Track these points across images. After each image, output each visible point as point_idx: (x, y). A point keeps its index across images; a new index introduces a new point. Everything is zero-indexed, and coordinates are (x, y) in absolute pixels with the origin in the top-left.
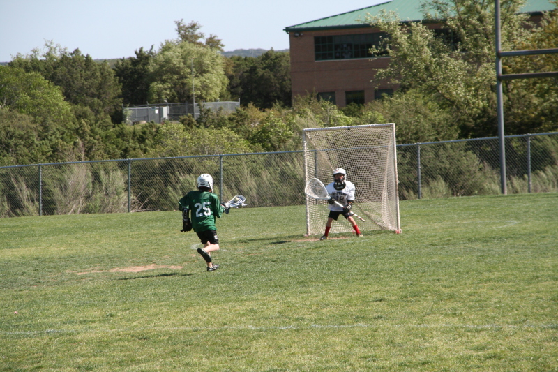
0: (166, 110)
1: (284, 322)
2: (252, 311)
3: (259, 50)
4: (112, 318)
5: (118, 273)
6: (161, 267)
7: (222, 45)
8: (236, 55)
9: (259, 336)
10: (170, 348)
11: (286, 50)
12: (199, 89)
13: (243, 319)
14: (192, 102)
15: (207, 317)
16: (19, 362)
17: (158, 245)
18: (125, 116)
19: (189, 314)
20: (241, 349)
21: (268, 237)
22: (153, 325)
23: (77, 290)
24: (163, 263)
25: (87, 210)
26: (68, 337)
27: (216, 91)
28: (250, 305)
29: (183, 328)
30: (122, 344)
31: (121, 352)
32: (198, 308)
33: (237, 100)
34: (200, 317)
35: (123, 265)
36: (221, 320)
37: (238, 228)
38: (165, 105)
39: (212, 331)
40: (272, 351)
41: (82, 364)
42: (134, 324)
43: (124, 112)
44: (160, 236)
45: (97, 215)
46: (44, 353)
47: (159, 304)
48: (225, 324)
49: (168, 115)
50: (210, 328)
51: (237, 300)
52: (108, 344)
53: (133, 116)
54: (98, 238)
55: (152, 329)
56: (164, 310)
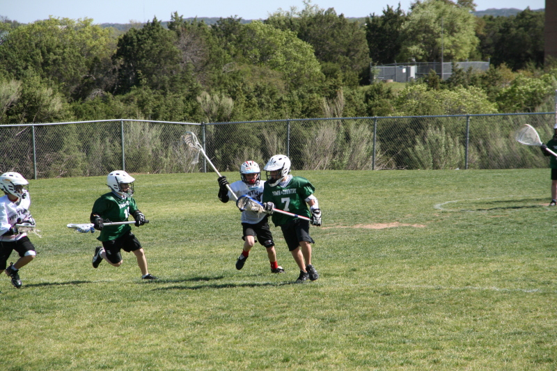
0: (413, 69)
1: (530, 285)
2: (496, 272)
3: (512, 10)
4: (355, 273)
5: (361, 229)
6: (404, 225)
7: (475, 5)
8: (488, 15)
9: (504, 298)
10: (412, 305)
11: (541, 10)
12: (449, 49)
13: (487, 280)
14: (440, 61)
15: (450, 277)
16: (267, 311)
17: (401, 203)
18: (373, 75)
19: (431, 273)
20: (485, 310)
21: (515, 199)
22: (395, 281)
23: (321, 244)
24: (407, 221)
25: (333, 167)
26: (312, 289)
27: (465, 51)
28: (493, 267)
29: (425, 286)
30: (364, 298)
31: (364, 306)
32: (440, 266)
33: (487, 61)
34: (443, 276)
35: (365, 222)
36: (465, 280)
37: (483, 189)
38: (413, 64)
39: (455, 291)
40: (517, 314)
41: (326, 316)
42: (378, 280)
43: (372, 70)
44: (405, 194)
45: (342, 171)
46: (289, 303)
47: (401, 261)
48: (468, 284)
49: (416, 74)
50: (453, 287)
51: (480, 261)
52: (351, 297)
53: (381, 75)
54: (342, 194)
55: (393, 286)
56: (406, 267)
